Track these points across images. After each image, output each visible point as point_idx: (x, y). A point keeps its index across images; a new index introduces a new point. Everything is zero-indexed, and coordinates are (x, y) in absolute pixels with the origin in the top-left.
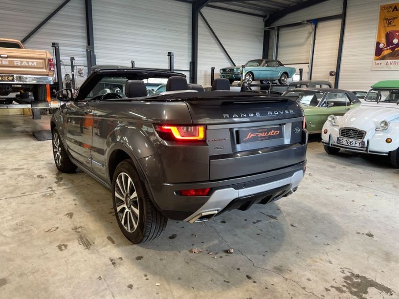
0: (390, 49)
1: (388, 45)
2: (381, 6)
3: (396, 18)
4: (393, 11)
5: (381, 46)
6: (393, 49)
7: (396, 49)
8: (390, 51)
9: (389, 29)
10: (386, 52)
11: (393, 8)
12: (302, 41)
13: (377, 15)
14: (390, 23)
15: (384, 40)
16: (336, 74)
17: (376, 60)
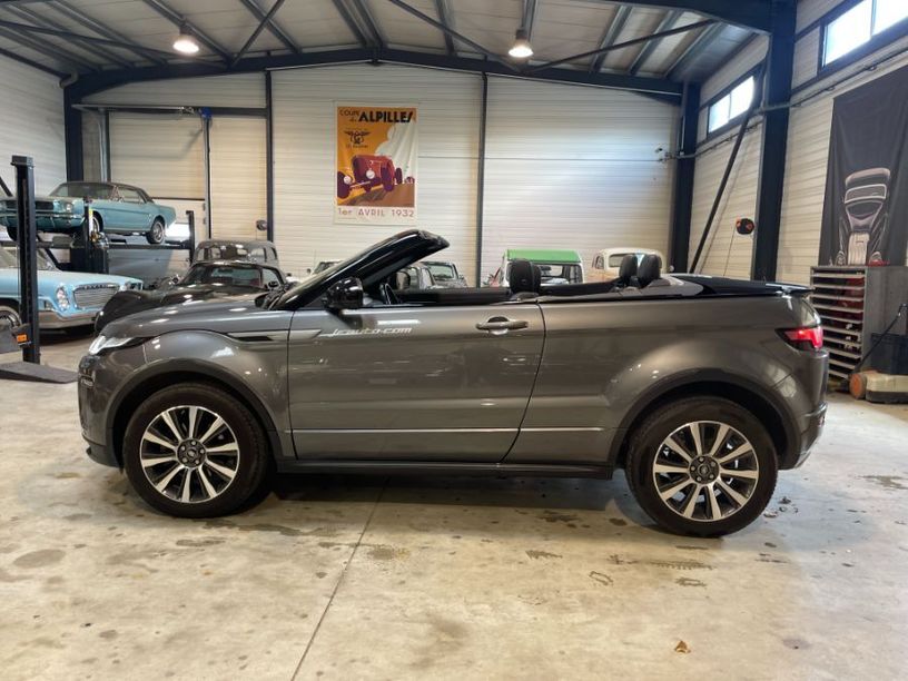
0: (362, 186)
1: (358, 181)
2: (339, 108)
3: (367, 134)
4: (360, 120)
5: (347, 180)
6: (367, 188)
7: (373, 189)
8: (363, 191)
9: (358, 152)
10: (357, 192)
11: (361, 114)
12: (178, 148)
13: (332, 123)
14: (357, 142)
15: (349, 170)
16: (268, 227)
17: (339, 204)
